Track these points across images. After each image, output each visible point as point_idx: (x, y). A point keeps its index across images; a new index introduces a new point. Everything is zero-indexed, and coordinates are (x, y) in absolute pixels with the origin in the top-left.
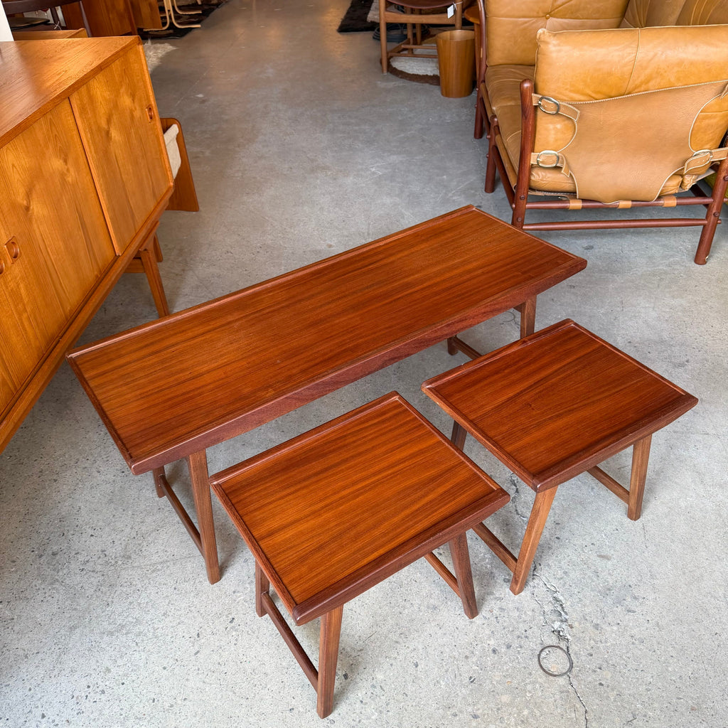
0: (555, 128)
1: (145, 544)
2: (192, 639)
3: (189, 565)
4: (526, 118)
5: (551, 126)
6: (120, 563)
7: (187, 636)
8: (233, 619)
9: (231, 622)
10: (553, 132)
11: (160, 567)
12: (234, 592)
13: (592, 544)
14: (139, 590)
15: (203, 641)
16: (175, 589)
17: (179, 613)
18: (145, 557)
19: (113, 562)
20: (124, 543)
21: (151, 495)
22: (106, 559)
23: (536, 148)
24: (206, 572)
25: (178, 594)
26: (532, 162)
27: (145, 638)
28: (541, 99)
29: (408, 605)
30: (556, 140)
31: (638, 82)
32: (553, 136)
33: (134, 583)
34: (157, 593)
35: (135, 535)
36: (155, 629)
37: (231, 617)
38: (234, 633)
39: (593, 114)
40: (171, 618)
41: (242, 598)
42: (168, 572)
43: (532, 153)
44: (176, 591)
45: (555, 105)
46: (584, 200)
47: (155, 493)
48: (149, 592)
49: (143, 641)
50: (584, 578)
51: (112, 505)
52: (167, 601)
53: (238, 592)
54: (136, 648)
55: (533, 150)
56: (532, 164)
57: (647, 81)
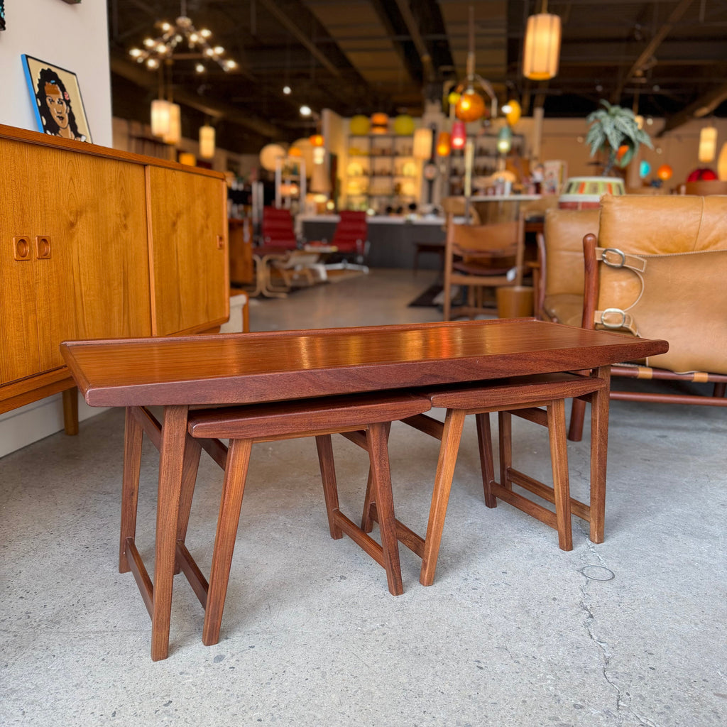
0: (621, 286)
1: (84, 612)
2: (103, 718)
3: (131, 638)
4: (589, 273)
5: (616, 284)
6: (43, 626)
7: (98, 713)
8: (170, 702)
9: (166, 705)
10: (617, 289)
11: (92, 636)
12: (181, 673)
13: (704, 680)
14: (54, 656)
15: (117, 721)
16: (103, 660)
17: (98, 686)
18: (78, 624)
19: (35, 624)
20: (57, 608)
21: (111, 570)
22: (28, 621)
23: (600, 306)
24: (150, 648)
25: (105, 666)
26: (596, 321)
27: (38, 708)
28: (604, 252)
29: (428, 717)
30: (621, 298)
31: (706, 242)
32: (618, 294)
33: (52, 648)
34: (77, 661)
35: (75, 603)
36: (56, 700)
37: (167, 699)
38: (166, 718)
39: (659, 271)
40: (83, 691)
41: (191, 680)
42: (101, 642)
43: (596, 312)
44: (104, 663)
45: (619, 256)
46: (655, 368)
47: (117, 568)
48: (67, 659)
49: (33, 711)
50: (697, 717)
51: (61, 574)
52: (87, 671)
53: (187, 674)
54: (21, 718)
55: (597, 308)
56: (596, 324)
57: (716, 241)
